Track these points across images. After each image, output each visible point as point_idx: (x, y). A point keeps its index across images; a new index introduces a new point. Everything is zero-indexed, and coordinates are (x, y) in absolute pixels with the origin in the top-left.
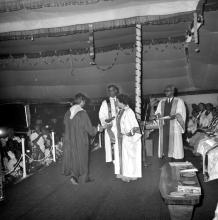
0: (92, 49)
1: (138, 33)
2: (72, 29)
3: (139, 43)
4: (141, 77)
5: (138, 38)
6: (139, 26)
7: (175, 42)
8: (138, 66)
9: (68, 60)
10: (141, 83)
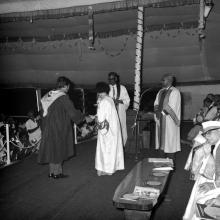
0: (91, 32)
1: (140, 16)
2: (72, 11)
3: (140, 28)
4: (141, 64)
5: (140, 22)
6: (141, 8)
7: (188, 28)
8: (139, 52)
9: (76, 44)
10: (141, 71)
